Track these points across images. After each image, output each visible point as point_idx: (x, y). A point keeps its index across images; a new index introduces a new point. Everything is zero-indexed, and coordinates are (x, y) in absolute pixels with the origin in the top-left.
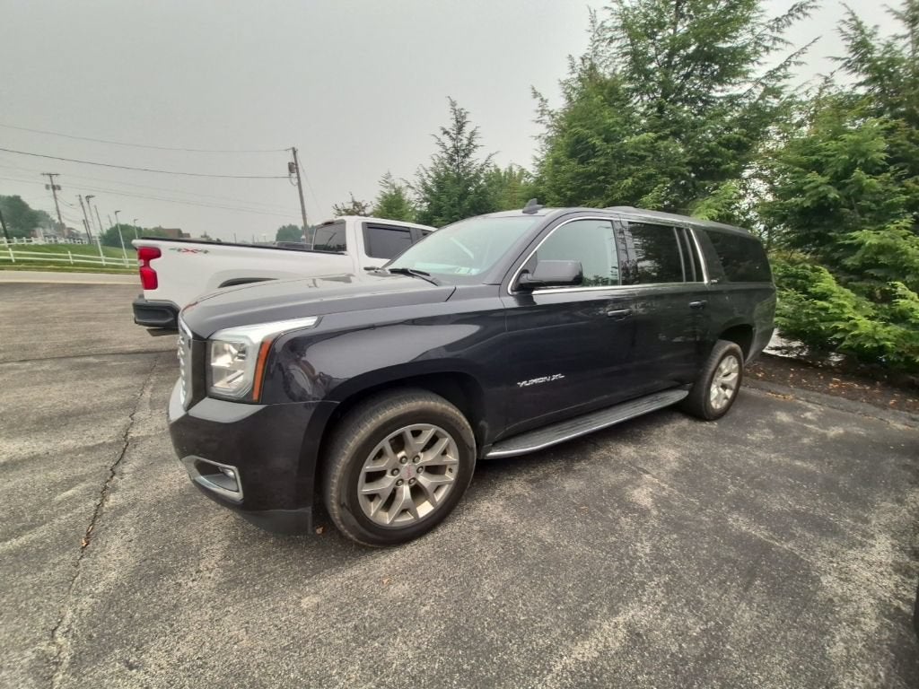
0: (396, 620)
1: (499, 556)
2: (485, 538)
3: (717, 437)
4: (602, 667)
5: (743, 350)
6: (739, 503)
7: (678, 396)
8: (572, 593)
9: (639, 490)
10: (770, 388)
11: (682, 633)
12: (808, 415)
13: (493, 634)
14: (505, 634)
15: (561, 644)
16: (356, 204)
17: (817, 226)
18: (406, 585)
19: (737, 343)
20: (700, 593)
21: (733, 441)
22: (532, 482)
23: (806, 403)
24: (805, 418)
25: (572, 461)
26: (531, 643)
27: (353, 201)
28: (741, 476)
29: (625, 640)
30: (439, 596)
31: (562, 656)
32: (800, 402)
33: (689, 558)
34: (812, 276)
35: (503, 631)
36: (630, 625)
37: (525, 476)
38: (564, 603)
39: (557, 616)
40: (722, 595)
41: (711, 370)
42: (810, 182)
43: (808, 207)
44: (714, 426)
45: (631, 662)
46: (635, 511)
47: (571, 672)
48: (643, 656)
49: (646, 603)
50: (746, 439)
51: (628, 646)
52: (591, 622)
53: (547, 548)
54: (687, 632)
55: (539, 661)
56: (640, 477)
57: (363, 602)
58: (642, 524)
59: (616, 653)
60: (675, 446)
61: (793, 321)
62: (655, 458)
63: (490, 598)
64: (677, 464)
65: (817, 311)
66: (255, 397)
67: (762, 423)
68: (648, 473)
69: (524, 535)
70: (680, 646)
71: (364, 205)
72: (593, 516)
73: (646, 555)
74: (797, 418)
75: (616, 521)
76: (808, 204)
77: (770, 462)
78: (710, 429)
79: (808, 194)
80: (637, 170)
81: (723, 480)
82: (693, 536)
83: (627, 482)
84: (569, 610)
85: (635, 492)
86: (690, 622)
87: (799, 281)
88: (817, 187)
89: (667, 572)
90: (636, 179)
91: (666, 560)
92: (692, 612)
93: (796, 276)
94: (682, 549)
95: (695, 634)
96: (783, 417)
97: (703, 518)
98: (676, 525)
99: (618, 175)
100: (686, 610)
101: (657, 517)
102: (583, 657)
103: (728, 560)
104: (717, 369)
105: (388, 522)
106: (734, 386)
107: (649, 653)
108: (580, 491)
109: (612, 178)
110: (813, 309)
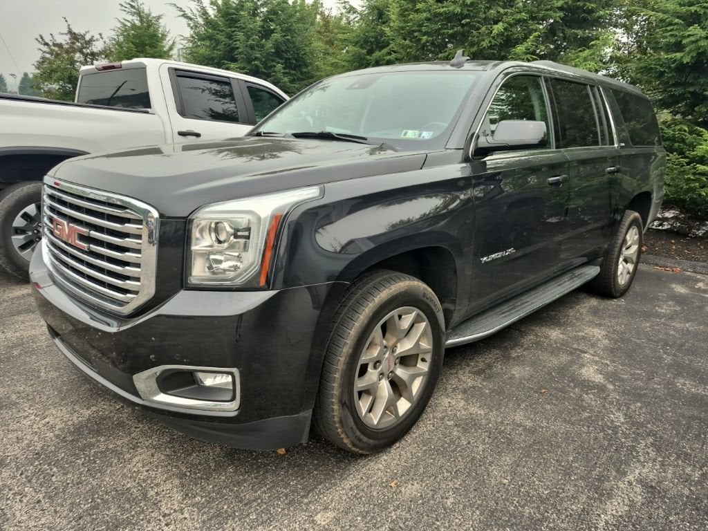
0: (428, 516)
1: (491, 444)
2: (465, 431)
3: (631, 313)
4: (638, 517)
5: (642, 219)
6: (679, 369)
7: (592, 271)
8: (576, 465)
9: (586, 368)
10: (657, 261)
11: (687, 480)
12: (701, 285)
13: (527, 510)
14: (538, 507)
15: (593, 506)
16: (74, 37)
17: (692, 84)
18: (415, 484)
19: (639, 212)
20: (684, 447)
21: (647, 315)
22: (478, 373)
23: (694, 274)
24: (699, 288)
25: (506, 348)
26: (566, 510)
27: (70, 32)
28: (669, 346)
29: (644, 493)
30: (456, 488)
31: (599, 515)
32: (689, 273)
33: (661, 421)
34: (689, 138)
35: (536, 505)
36: (641, 481)
37: (468, 369)
38: (575, 474)
39: (575, 485)
40: (703, 446)
41: (620, 242)
42: (689, 36)
43: (687, 63)
44: (622, 302)
45: (658, 508)
46: (593, 388)
47: (614, 525)
48: (666, 503)
49: (644, 462)
50: (656, 311)
51: (650, 498)
52: (607, 485)
53: (532, 431)
54: (689, 478)
55: (582, 523)
56: (579, 357)
57: (383, 507)
58: (605, 399)
59: (643, 504)
60: (596, 325)
61: (673, 189)
62: (583, 338)
63: (505, 481)
64: (607, 341)
65: (697, 176)
66: (262, 283)
67: (663, 297)
68: (586, 353)
69: (502, 422)
70: (690, 489)
71: (88, 38)
72: (557, 399)
73: (622, 423)
74: (692, 288)
75: (580, 398)
76: (686, 60)
77: (688, 330)
78: (620, 306)
79: (687, 49)
80: (506, 14)
81: (656, 351)
82: (654, 402)
83: (572, 363)
84: (582, 478)
85: (583, 371)
86: (688, 470)
87: (676, 145)
88: (697, 41)
89: (648, 435)
90: (506, 25)
91: (642, 425)
92: (685, 462)
93: (673, 139)
94: (650, 413)
95: (696, 479)
96: (680, 289)
97: (655, 386)
98: (636, 395)
99: (485, 19)
100: (680, 462)
101: (614, 391)
102: (617, 512)
103: (692, 418)
104: (624, 241)
105: (376, 423)
106: (634, 259)
107: (669, 499)
108: (531, 376)
109: (478, 22)
110: (694, 174)
